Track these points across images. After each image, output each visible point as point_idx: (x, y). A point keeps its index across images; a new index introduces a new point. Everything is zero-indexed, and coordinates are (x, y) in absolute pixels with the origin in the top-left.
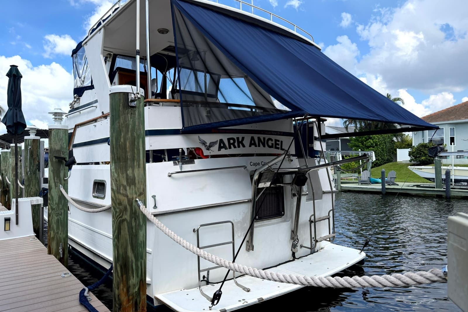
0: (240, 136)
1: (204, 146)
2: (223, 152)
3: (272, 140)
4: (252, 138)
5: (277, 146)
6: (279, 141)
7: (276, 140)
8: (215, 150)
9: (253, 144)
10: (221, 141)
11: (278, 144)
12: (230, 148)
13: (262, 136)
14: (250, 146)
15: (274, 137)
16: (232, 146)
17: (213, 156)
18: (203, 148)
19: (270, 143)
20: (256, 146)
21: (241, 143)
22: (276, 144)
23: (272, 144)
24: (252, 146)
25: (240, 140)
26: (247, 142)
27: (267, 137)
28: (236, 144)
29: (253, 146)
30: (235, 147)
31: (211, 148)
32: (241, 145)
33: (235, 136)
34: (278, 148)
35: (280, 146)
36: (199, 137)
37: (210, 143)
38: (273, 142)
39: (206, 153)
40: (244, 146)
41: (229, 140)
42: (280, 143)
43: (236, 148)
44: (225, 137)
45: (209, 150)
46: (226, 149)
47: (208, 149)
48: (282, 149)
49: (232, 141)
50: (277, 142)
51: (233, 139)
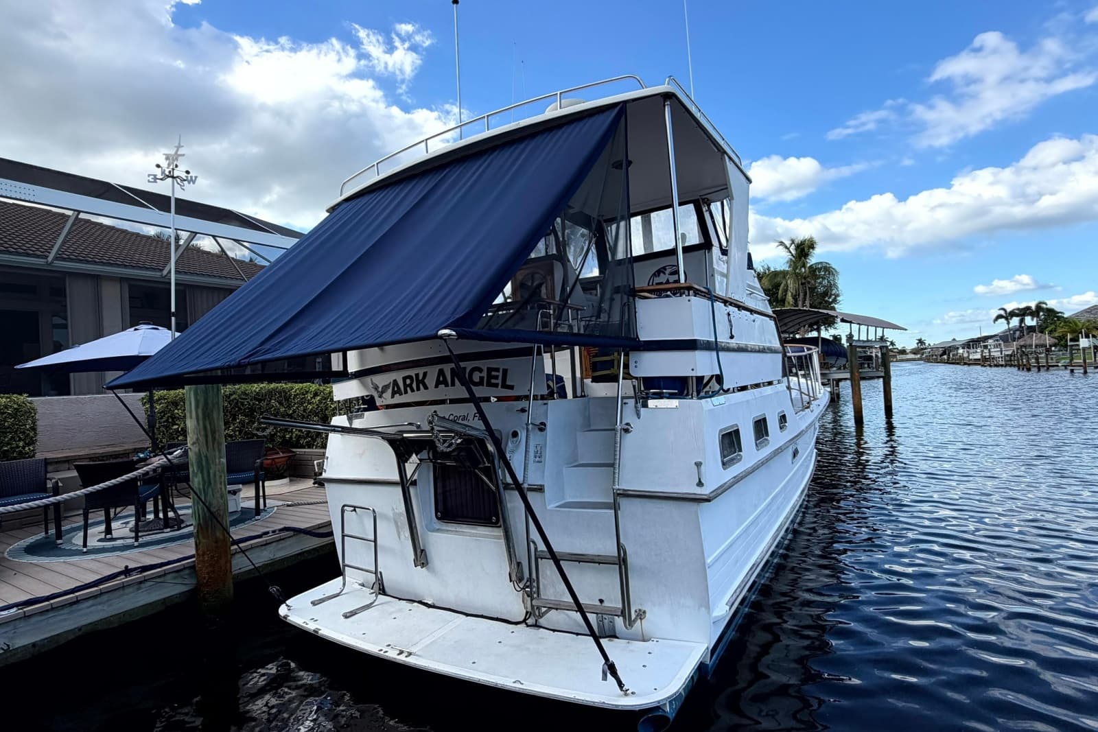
0: (421, 371)
1: (377, 393)
2: (398, 399)
3: (480, 370)
4: (441, 372)
5: (493, 381)
6: (497, 370)
7: (490, 370)
8: (388, 399)
11: (496, 377)
12: (406, 392)
14: (436, 386)
15: (485, 364)
16: (408, 389)
17: (388, 407)
18: (376, 395)
20: (447, 385)
21: (421, 383)
22: (490, 377)
23: (482, 378)
25: (421, 378)
26: (431, 381)
27: (470, 365)
28: (414, 386)
29: (442, 387)
30: (413, 390)
31: (384, 395)
33: (412, 372)
34: (496, 385)
35: (499, 381)
36: (371, 380)
37: (382, 388)
38: (484, 374)
39: (379, 402)
40: (426, 388)
41: (404, 379)
42: (500, 374)
44: (398, 376)
45: (382, 398)
46: (401, 394)
47: (380, 397)
48: (505, 386)
49: (408, 381)
50: (493, 373)
51: (410, 377)
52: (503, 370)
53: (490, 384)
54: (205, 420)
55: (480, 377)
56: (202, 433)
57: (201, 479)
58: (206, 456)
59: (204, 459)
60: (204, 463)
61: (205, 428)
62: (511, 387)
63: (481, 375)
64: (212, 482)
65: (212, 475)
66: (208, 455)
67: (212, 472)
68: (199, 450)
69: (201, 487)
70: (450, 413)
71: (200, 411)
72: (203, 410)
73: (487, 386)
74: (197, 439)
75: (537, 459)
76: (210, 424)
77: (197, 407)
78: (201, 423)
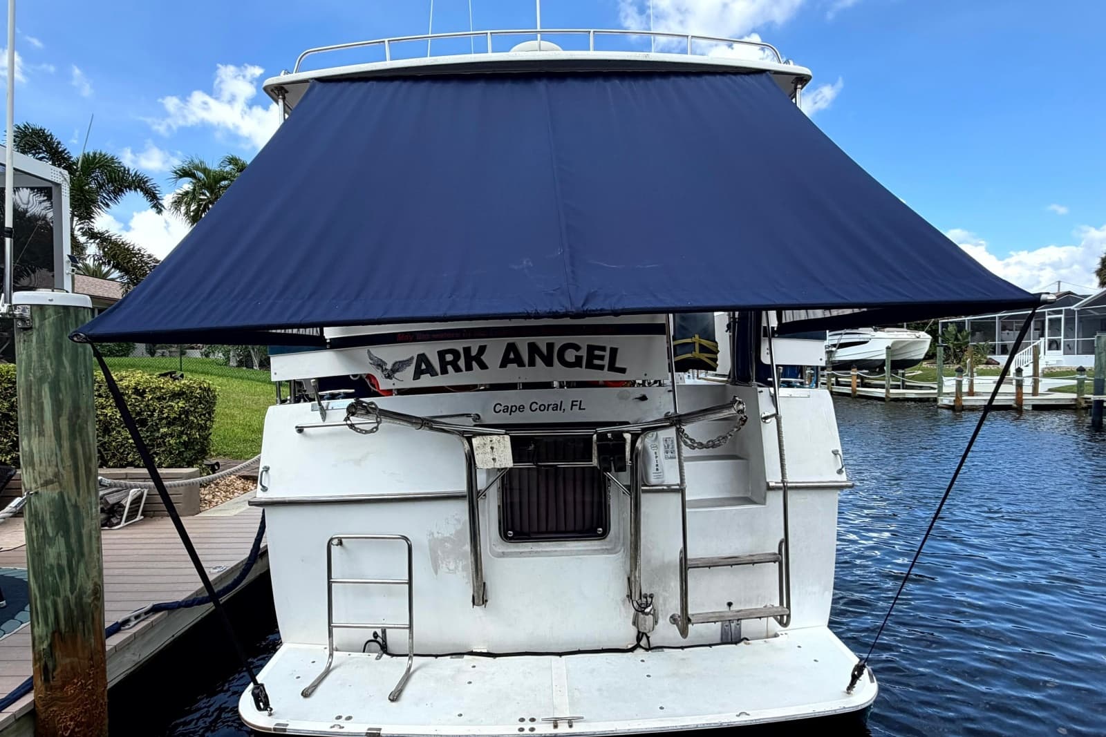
0: (474, 345)
1: (380, 371)
2: (426, 381)
3: (577, 348)
4: (511, 347)
5: (597, 362)
6: (603, 349)
7: (591, 349)
8: (406, 378)
9: (512, 361)
10: (422, 358)
11: (602, 358)
12: (444, 371)
13: (542, 342)
14: (503, 365)
15: (584, 341)
16: (450, 368)
17: (402, 392)
18: (378, 375)
19: (570, 356)
20: (521, 364)
21: (475, 360)
22: (591, 356)
23: (579, 359)
24: (509, 366)
25: (474, 353)
27: (560, 341)
28: (462, 363)
29: (512, 366)
30: (458, 369)
31: (397, 375)
32: (474, 364)
33: (459, 345)
34: (601, 367)
35: (606, 362)
36: (369, 351)
37: (394, 365)
38: (583, 353)
39: (384, 384)
40: (483, 366)
41: (442, 354)
42: (607, 354)
43: (461, 371)
44: (431, 350)
45: (391, 379)
46: (434, 374)
47: (389, 377)
48: (612, 367)
49: (449, 357)
50: (597, 353)
51: (455, 353)
52: (611, 349)
53: (590, 365)
54: (75, 439)
55: (576, 356)
56: (68, 462)
57: (63, 548)
58: (76, 506)
59: (70, 510)
60: (71, 517)
61: (73, 452)
62: (623, 371)
63: (578, 354)
64: (86, 549)
65: (85, 539)
66: (81, 503)
67: (85, 531)
68: (61, 495)
69: (64, 562)
70: (533, 401)
71: (64, 423)
72: (70, 419)
73: (586, 368)
74: (56, 475)
75: (670, 454)
76: (83, 446)
77: (57, 415)
78: (66, 444)
